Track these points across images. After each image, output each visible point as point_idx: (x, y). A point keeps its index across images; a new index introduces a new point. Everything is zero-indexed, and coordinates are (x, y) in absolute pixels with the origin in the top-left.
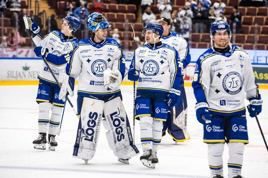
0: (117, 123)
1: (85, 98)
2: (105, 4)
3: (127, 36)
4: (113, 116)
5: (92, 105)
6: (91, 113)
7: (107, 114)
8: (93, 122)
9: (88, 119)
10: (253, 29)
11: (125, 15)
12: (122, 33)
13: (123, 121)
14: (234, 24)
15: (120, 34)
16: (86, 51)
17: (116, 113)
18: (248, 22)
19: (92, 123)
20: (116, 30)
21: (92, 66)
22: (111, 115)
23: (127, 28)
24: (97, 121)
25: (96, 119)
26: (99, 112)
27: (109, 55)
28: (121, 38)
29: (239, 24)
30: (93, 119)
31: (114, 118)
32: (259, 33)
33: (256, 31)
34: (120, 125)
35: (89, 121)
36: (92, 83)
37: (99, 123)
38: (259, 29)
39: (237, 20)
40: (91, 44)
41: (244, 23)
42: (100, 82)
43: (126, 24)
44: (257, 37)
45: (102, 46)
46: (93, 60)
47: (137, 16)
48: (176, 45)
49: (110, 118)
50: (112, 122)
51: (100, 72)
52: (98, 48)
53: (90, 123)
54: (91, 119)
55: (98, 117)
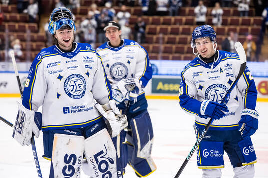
0: (103, 166)
1: (56, 135)
2: (5, 14)
3: (29, 47)
4: (99, 158)
5: (68, 144)
6: (67, 155)
7: (90, 155)
8: (71, 167)
9: (63, 164)
10: (158, 39)
11: (27, 25)
12: (24, 44)
13: (112, 162)
14: (139, 35)
15: (22, 45)
16: (55, 64)
17: (102, 152)
18: (152, 32)
19: (69, 170)
20: (18, 41)
21: (65, 85)
22: (96, 156)
23: (29, 39)
24: (76, 166)
25: (74, 163)
26: (79, 154)
27: (87, 66)
28: (23, 49)
29: (143, 34)
30: (71, 164)
31: (100, 159)
32: (163, 43)
33: (161, 41)
34: (109, 170)
35: (65, 167)
36: (66, 110)
37: (79, 169)
38: (163, 39)
39: (141, 30)
40: (59, 54)
41: (149, 33)
42: (78, 108)
43: (28, 35)
44: (162, 47)
45: (75, 54)
46: (65, 75)
47: (39, 27)
48: (132, 58)
49: (94, 161)
50: (97, 166)
51: (78, 93)
52: (71, 57)
53: (67, 170)
54: (68, 165)
55: (77, 161)
